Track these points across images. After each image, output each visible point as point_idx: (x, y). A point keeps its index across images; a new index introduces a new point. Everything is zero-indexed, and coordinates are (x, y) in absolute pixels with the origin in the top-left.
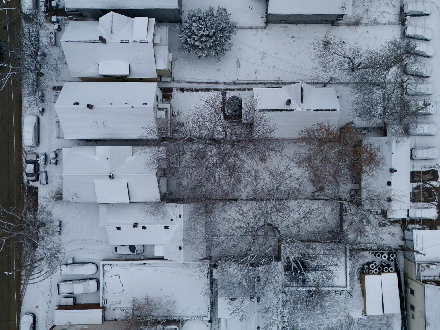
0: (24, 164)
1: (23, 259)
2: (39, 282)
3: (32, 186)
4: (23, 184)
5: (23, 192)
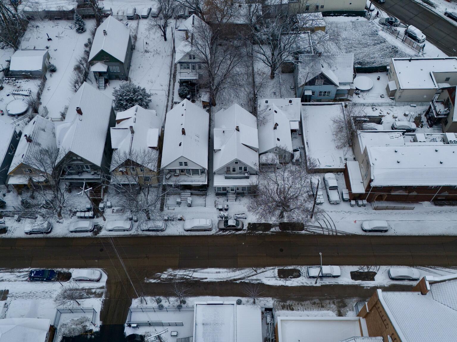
2: (333, 221)
3: (247, 227)
4: (246, 234)
5: (253, 234)
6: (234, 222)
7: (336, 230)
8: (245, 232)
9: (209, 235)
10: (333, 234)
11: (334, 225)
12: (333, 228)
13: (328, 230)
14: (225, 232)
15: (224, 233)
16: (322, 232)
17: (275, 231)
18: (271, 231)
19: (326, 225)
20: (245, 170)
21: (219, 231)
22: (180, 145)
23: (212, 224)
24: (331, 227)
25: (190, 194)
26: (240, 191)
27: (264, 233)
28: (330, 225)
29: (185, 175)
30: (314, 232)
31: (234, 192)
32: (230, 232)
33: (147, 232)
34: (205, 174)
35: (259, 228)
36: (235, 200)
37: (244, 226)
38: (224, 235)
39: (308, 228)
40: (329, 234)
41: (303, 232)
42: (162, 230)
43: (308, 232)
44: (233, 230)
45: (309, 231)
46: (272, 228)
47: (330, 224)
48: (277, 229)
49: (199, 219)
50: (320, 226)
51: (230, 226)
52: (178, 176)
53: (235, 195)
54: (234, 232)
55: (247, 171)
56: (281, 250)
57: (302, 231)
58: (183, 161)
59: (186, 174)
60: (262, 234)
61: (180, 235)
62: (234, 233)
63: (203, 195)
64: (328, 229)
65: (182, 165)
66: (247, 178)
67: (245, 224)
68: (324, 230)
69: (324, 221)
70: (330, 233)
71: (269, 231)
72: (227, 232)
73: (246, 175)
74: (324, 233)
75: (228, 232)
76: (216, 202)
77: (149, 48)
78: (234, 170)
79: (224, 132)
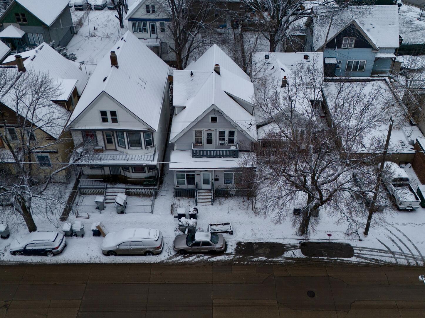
0: (194, 260)
1: (376, 262)
2: (410, 241)
3: (235, 250)
4: (231, 261)
5: (248, 262)
6: (207, 236)
7: (421, 256)
8: (231, 257)
9: (154, 263)
10: (417, 263)
11: (415, 247)
12: (415, 252)
13: (405, 256)
14: (188, 257)
15: (187, 260)
16: (393, 261)
17: (293, 256)
18: (285, 258)
19: (399, 247)
20: (231, 141)
21: (176, 255)
22: (105, 80)
23: (161, 238)
24: (410, 251)
25: (124, 190)
26: (221, 184)
27: (271, 259)
28: (407, 247)
29: (116, 150)
30: (377, 260)
31: (209, 187)
32: (198, 257)
33: (23, 256)
34: (153, 149)
35: (260, 251)
36: (210, 203)
37: (229, 247)
38: (184, 264)
39: (362, 252)
40: (409, 263)
41: (353, 259)
42: (56, 253)
43: (364, 260)
44: (205, 253)
45: (365, 258)
46: (287, 251)
47: (405, 245)
48: (298, 254)
49: (134, 229)
50: (387, 249)
51: (198, 244)
52: (101, 150)
53: (210, 194)
54: (206, 257)
55: (235, 143)
56: (311, 294)
57: (350, 257)
58: (108, 108)
59: (118, 148)
60: (265, 261)
61: (92, 262)
62: (206, 260)
63: (148, 196)
64: (403, 254)
65: (107, 121)
66: (234, 154)
67: (229, 244)
68: (396, 256)
69: (393, 241)
70: (410, 261)
71: (282, 257)
72: (191, 258)
73: (233, 148)
74: (397, 262)
75: (193, 257)
76: (174, 206)
77: (97, 33)
78: (209, 141)
79: (192, 74)
